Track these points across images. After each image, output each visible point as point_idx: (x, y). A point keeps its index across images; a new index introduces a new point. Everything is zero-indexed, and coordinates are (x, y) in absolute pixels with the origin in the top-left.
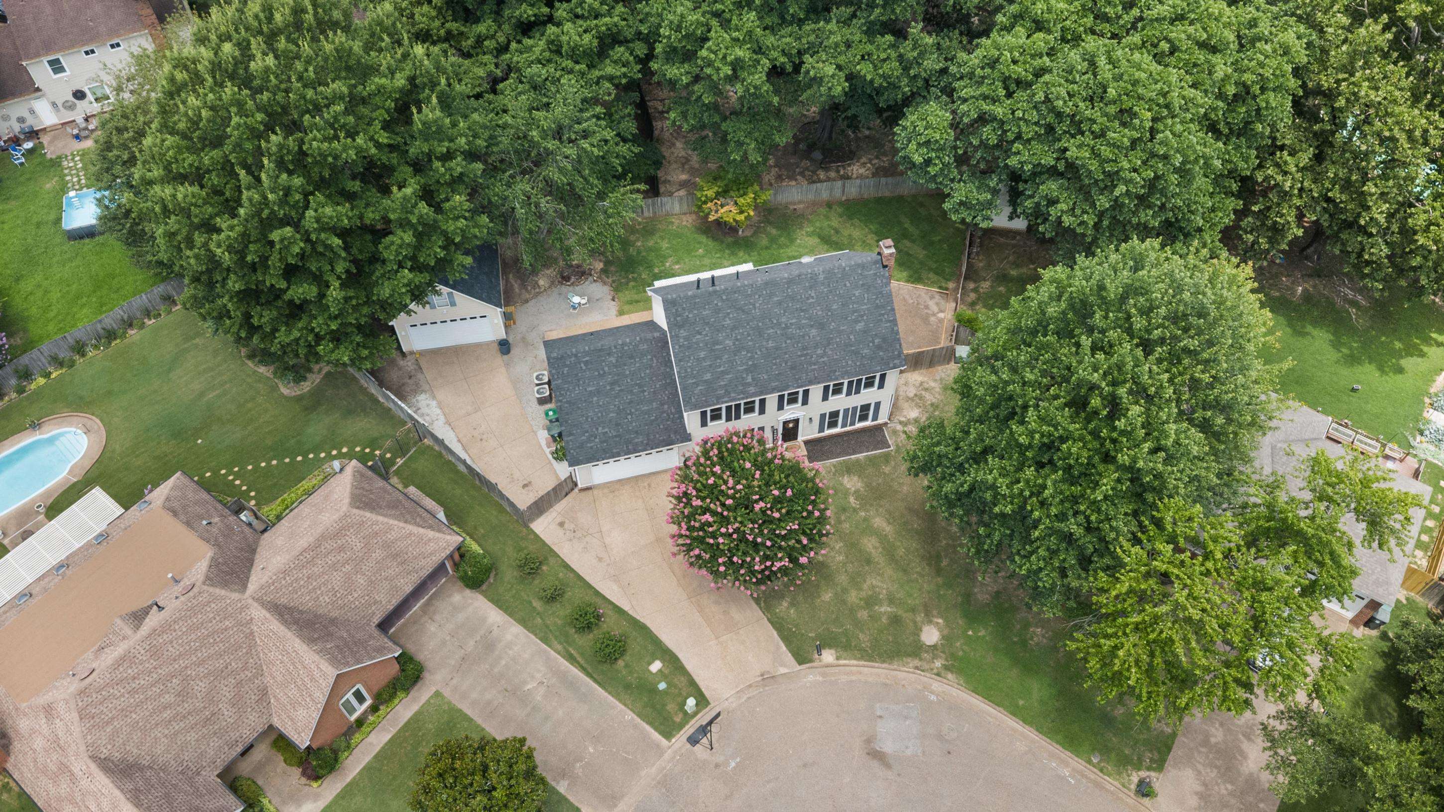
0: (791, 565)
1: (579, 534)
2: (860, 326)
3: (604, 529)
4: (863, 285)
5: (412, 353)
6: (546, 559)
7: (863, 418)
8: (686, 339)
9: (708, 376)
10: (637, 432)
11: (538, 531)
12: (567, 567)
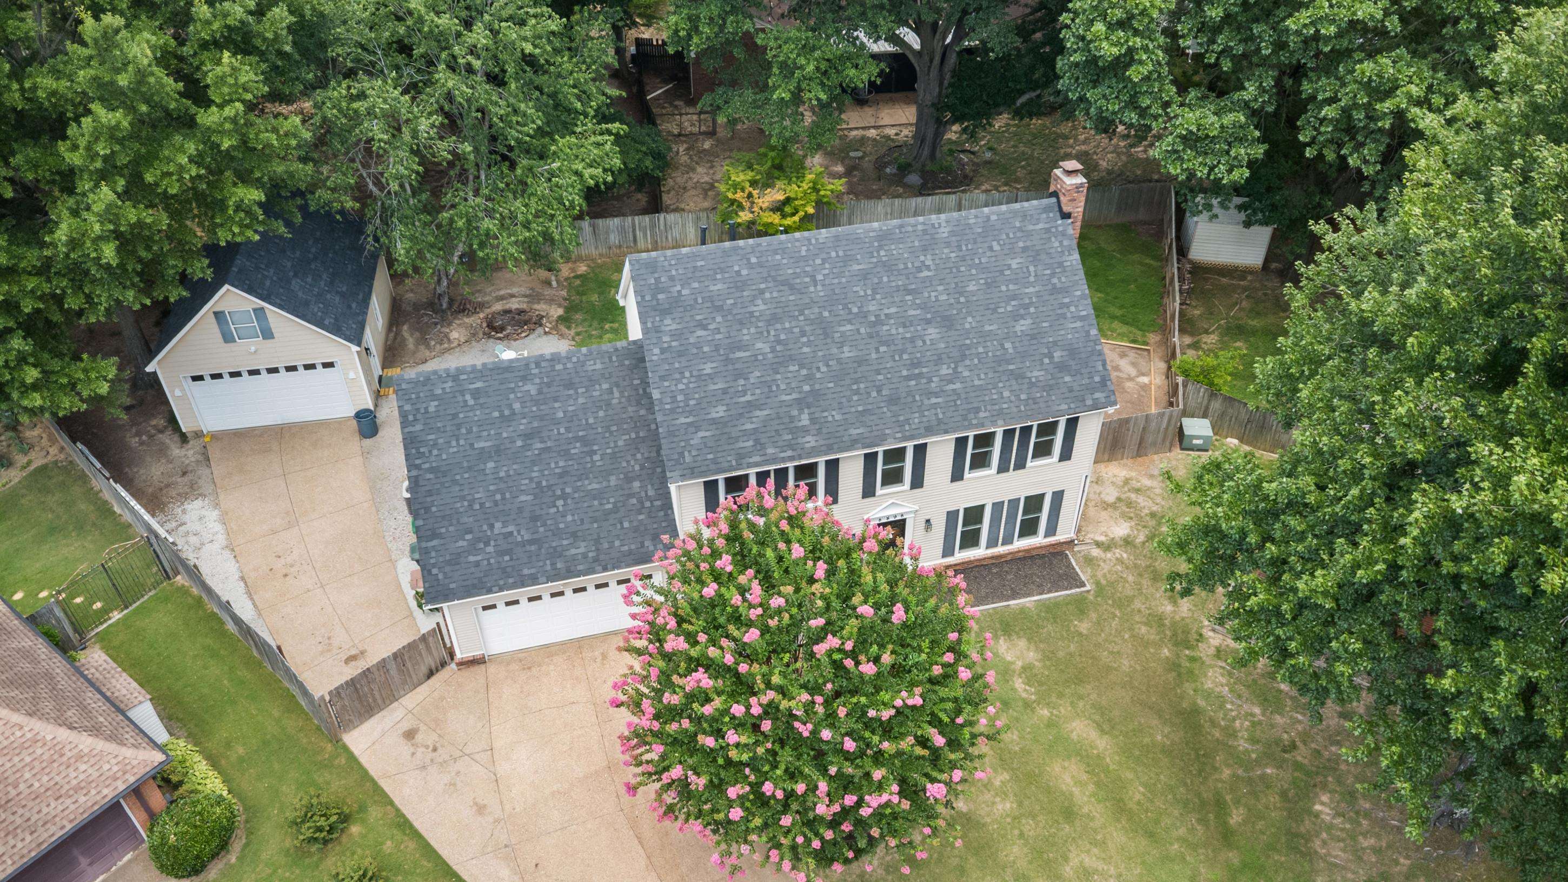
0: (906, 805)
1: (442, 754)
2: (1023, 326)
3: (497, 744)
4: (1025, 249)
5: (199, 435)
6: (362, 809)
7: (1029, 528)
8: (676, 335)
9: (719, 412)
10: (574, 535)
11: (356, 748)
12: (404, 825)
